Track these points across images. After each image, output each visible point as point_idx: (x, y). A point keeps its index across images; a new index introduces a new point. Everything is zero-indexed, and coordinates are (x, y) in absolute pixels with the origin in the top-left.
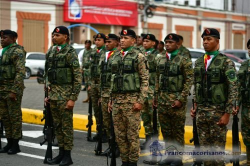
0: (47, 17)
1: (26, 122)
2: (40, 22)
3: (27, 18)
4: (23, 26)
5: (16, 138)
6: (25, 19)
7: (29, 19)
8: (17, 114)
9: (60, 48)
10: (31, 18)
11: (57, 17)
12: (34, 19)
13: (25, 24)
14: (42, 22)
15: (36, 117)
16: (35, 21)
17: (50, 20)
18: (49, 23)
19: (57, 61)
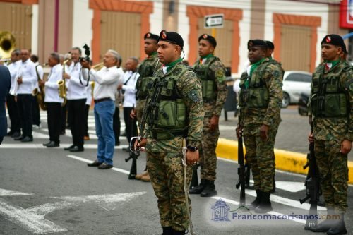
0: (316, 21)
1: (281, 169)
2: (305, 28)
3: (287, 22)
4: (281, 34)
5: (266, 190)
6: (286, 24)
7: (291, 24)
8: (268, 157)
9: (330, 66)
10: (293, 22)
11: (329, 21)
12: (297, 24)
13: (284, 31)
14: (309, 28)
15: (295, 162)
16: (299, 27)
17: (320, 25)
18: (319, 29)
19: (326, 83)
